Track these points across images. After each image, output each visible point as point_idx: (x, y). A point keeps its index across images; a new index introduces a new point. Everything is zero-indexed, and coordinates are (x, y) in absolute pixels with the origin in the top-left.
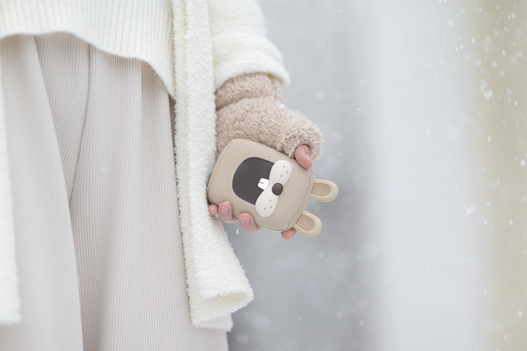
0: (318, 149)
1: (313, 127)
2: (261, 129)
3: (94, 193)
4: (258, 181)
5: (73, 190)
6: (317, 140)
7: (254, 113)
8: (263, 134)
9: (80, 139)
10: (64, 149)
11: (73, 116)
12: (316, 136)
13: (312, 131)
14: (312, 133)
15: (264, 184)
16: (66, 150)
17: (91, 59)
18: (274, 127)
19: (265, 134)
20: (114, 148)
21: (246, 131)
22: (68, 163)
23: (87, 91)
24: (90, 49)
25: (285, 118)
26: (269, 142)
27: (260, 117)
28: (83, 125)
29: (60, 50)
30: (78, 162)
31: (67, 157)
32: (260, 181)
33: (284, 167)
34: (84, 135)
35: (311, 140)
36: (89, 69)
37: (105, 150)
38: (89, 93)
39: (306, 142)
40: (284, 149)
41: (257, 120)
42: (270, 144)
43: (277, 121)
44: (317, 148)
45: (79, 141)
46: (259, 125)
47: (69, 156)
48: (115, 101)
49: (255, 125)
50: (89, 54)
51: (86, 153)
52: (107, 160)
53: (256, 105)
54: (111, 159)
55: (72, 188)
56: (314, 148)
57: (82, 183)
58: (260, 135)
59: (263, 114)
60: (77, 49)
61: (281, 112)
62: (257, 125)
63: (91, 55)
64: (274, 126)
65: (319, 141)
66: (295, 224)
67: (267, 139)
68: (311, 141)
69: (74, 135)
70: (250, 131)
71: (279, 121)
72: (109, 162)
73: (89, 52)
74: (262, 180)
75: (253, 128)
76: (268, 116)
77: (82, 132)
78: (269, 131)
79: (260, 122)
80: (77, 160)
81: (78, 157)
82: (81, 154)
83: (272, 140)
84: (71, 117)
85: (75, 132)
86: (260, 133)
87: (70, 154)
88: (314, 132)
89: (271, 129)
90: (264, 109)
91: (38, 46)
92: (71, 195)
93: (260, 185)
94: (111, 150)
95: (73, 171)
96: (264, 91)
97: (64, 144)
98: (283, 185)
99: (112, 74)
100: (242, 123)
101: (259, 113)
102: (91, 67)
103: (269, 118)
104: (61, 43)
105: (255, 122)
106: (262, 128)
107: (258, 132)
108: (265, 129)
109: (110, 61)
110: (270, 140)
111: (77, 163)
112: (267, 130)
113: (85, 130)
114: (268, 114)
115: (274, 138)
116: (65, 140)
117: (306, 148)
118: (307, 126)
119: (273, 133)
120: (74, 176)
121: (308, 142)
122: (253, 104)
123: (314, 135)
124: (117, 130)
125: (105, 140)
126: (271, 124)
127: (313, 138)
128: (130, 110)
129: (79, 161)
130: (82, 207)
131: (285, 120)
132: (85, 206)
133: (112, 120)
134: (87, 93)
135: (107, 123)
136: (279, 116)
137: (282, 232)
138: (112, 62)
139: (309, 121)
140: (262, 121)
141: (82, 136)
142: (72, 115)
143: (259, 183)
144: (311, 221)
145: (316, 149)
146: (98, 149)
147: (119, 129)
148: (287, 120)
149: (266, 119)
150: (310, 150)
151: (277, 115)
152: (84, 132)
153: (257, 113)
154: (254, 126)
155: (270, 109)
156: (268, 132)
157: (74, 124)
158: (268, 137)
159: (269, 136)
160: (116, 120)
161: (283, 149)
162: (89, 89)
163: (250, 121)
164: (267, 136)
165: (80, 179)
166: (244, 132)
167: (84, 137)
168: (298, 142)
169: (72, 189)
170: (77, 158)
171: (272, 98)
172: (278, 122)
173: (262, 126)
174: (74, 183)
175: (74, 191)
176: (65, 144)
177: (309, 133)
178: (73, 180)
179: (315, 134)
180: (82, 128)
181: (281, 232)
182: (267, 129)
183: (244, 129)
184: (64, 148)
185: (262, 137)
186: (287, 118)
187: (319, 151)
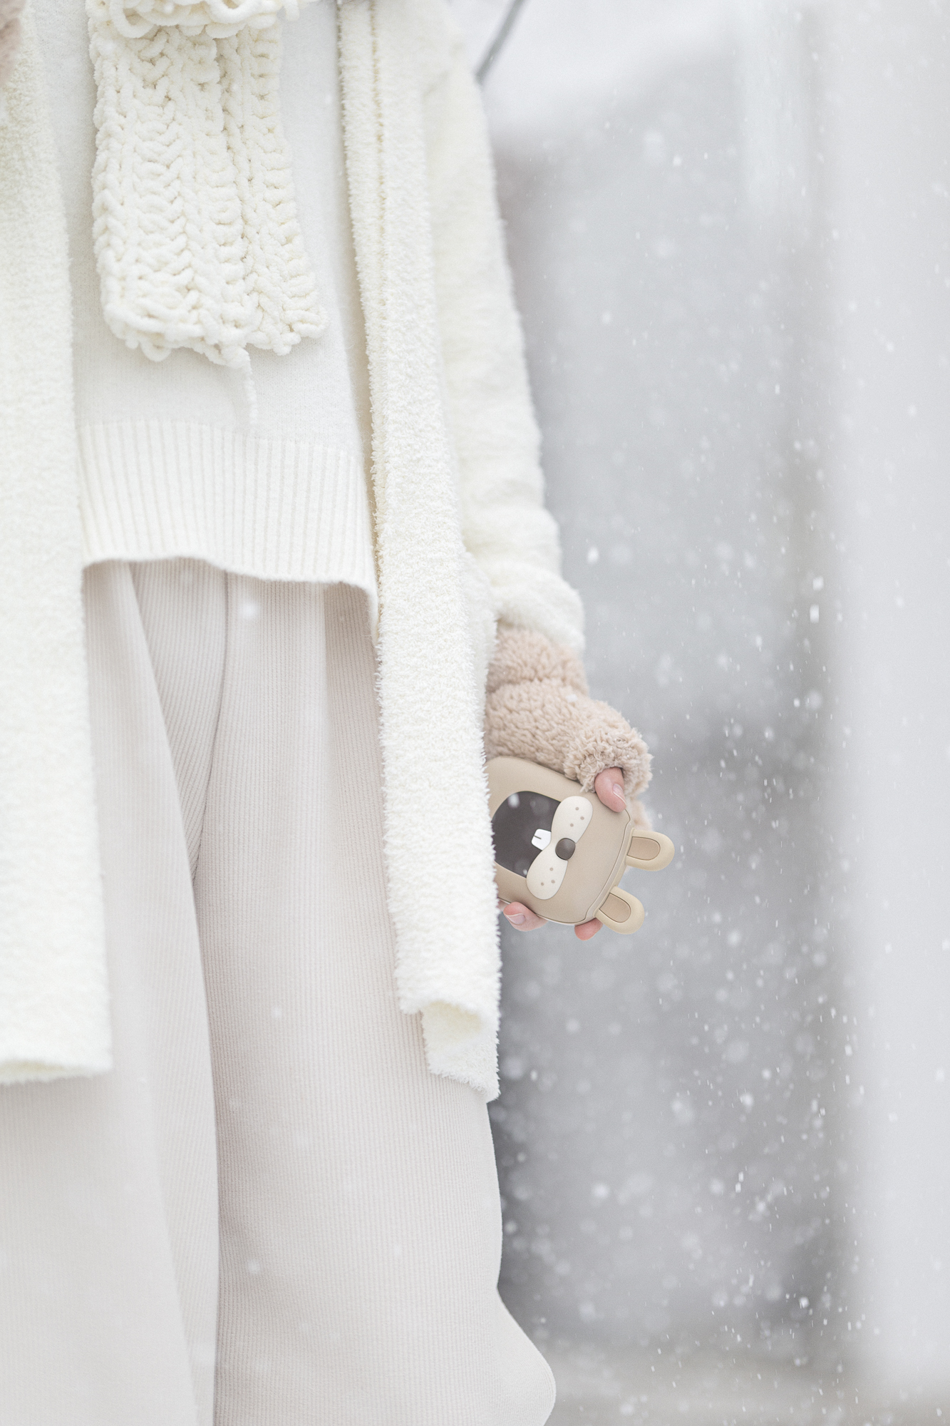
0: (641, 773)
1: (627, 736)
2: (537, 742)
3: (237, 836)
4: (533, 835)
5: (202, 831)
6: (638, 757)
7: (521, 712)
8: (542, 751)
9: (212, 739)
10: (183, 758)
11: (199, 699)
12: (634, 750)
13: (627, 742)
14: (626, 745)
15: (542, 839)
16: (188, 760)
17: (229, 597)
18: (559, 737)
19: (545, 751)
20: (275, 756)
21: (511, 747)
22: (191, 783)
23: (223, 653)
24: (227, 579)
25: (578, 719)
26: (554, 764)
27: (532, 720)
28: (217, 715)
29: (175, 582)
30: (209, 780)
31: (190, 771)
32: (536, 834)
33: (577, 809)
34: (219, 731)
35: (624, 759)
36: (227, 614)
37: (258, 760)
38: (225, 657)
39: (616, 763)
40: (578, 777)
41: (529, 727)
42: (556, 767)
43: (565, 725)
44: (639, 771)
45: (211, 743)
46: (534, 736)
47: (193, 770)
48: (275, 671)
49: (524, 735)
50: (226, 588)
51: (222, 764)
52: (262, 777)
53: (525, 696)
54: (270, 776)
55: (201, 827)
56: (632, 772)
57: (217, 817)
58: (538, 754)
59: (538, 713)
60: (204, 579)
61: (571, 708)
62: (529, 736)
63: (229, 590)
64: (559, 734)
65: (641, 760)
66: (597, 911)
67: (549, 760)
68: (625, 761)
69: (201, 733)
70: (520, 748)
71: (568, 727)
72: (266, 780)
73: (226, 584)
74: (539, 832)
75: (523, 742)
76: (547, 717)
77: (215, 726)
78: (552, 745)
79: (534, 730)
80: (208, 777)
81: (209, 771)
82: (215, 765)
83: (559, 761)
84: (196, 700)
85: (202, 727)
86: (537, 750)
87: (194, 766)
88: (630, 743)
89: (554, 742)
90: (539, 703)
91: (134, 576)
92: (199, 841)
93: (535, 842)
94: (271, 759)
95: (202, 797)
96: (539, 667)
97: (183, 749)
98: (576, 842)
99: (270, 623)
100: (503, 733)
101: (530, 712)
102: (229, 610)
103: (548, 721)
104: (175, 570)
105: (524, 729)
106: (538, 740)
107: (532, 749)
108: (544, 743)
109: (266, 600)
110: (555, 761)
111: (208, 783)
112: (547, 743)
113: (220, 723)
114: (548, 714)
115: (561, 757)
116: (185, 742)
117: (617, 774)
118: (616, 733)
119: (559, 749)
120: (204, 806)
121: (619, 764)
122: (520, 695)
123: (630, 749)
124: (279, 722)
125: (258, 741)
126: (554, 732)
127: (628, 756)
128: (300, 685)
129: (211, 778)
130: (218, 862)
131: (578, 724)
132: (222, 860)
133: (271, 706)
134: (223, 657)
135: (262, 710)
136: (568, 716)
137: (577, 926)
138: (269, 602)
139: (623, 724)
140: (537, 728)
141: (215, 735)
142: (197, 697)
143: (534, 838)
144: (625, 907)
145: (637, 774)
146: (243, 758)
147: (283, 721)
148: (581, 723)
149: (544, 724)
150: (623, 775)
151: (564, 715)
152: (219, 727)
153: (528, 713)
154: (523, 738)
155: (551, 702)
156: (551, 748)
157: (201, 713)
158: (552, 757)
159: (553, 754)
160: (277, 706)
161: (576, 777)
162: (226, 651)
163: (516, 730)
164: (549, 754)
165: (213, 811)
166: (509, 749)
167: (218, 736)
168: (602, 764)
169: (200, 829)
170: (208, 774)
171: (556, 682)
172: (566, 727)
173: (537, 736)
174: (203, 819)
175: (203, 834)
176: (186, 749)
177: (619, 746)
178: (201, 813)
179: (633, 748)
180: (216, 720)
181: (573, 925)
182: (547, 741)
183: (509, 744)
184: (184, 755)
185: (541, 757)
186: (581, 720)
187: (643, 776)
